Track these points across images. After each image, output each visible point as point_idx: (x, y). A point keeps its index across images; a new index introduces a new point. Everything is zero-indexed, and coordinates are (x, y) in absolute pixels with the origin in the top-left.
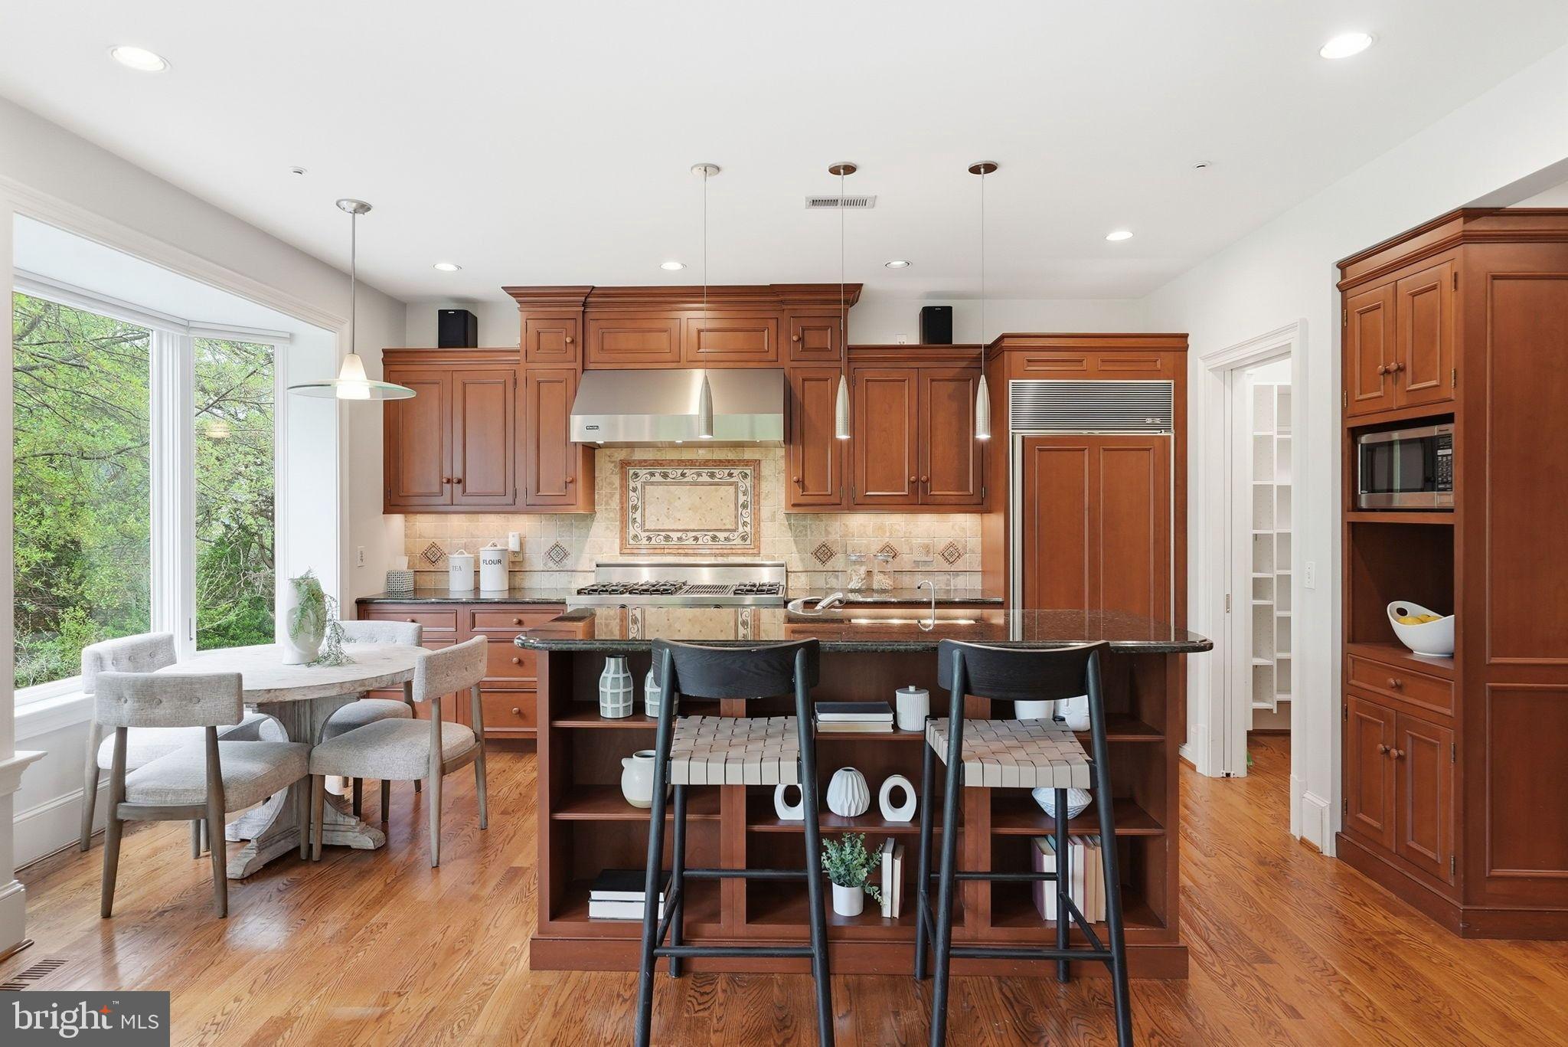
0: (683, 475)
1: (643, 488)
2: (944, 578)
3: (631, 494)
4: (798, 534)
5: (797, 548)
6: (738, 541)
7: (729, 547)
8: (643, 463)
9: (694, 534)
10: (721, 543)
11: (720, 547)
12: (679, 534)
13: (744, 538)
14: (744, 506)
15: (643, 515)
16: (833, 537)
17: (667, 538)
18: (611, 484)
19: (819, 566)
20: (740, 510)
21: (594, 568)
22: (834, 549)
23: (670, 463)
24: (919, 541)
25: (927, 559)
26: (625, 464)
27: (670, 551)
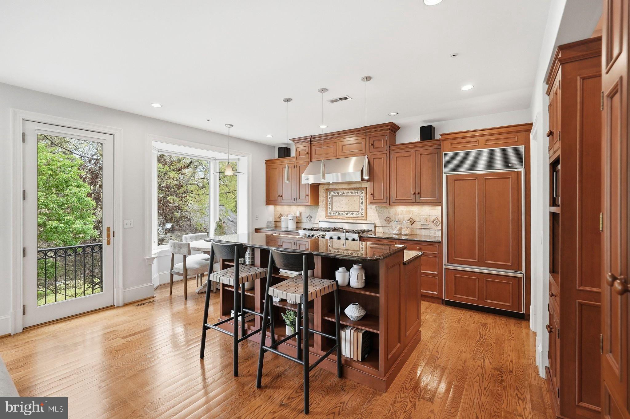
0: (343, 193)
1: (332, 197)
2: (433, 231)
3: (329, 199)
4: (379, 214)
5: (379, 218)
6: (360, 215)
7: (357, 217)
8: (332, 190)
9: (347, 212)
10: (354, 215)
11: (354, 217)
12: (342, 212)
13: (362, 214)
14: (362, 203)
15: (332, 206)
16: (391, 215)
17: (339, 214)
18: (323, 196)
19: (387, 225)
20: (360, 204)
21: (318, 222)
22: (392, 219)
23: (340, 189)
24: (423, 216)
25: (426, 224)
26: (327, 190)
27: (340, 218)
